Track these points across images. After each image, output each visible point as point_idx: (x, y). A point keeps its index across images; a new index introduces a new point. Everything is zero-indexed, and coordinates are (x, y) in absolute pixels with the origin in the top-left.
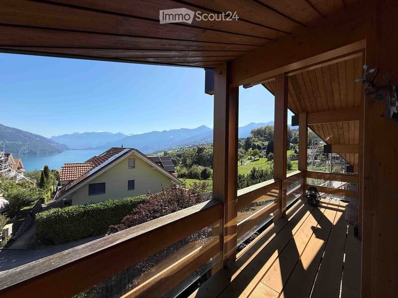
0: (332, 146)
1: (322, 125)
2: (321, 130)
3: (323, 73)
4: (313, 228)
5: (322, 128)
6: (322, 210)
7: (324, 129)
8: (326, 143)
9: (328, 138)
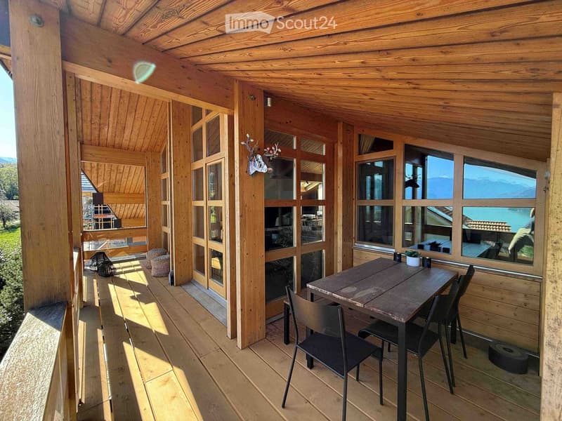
0: (104, 195)
1: (98, 165)
2: (95, 172)
3: (121, 97)
4: (133, 298)
5: (98, 170)
6: (122, 276)
7: (100, 171)
8: (96, 190)
9: (101, 184)
